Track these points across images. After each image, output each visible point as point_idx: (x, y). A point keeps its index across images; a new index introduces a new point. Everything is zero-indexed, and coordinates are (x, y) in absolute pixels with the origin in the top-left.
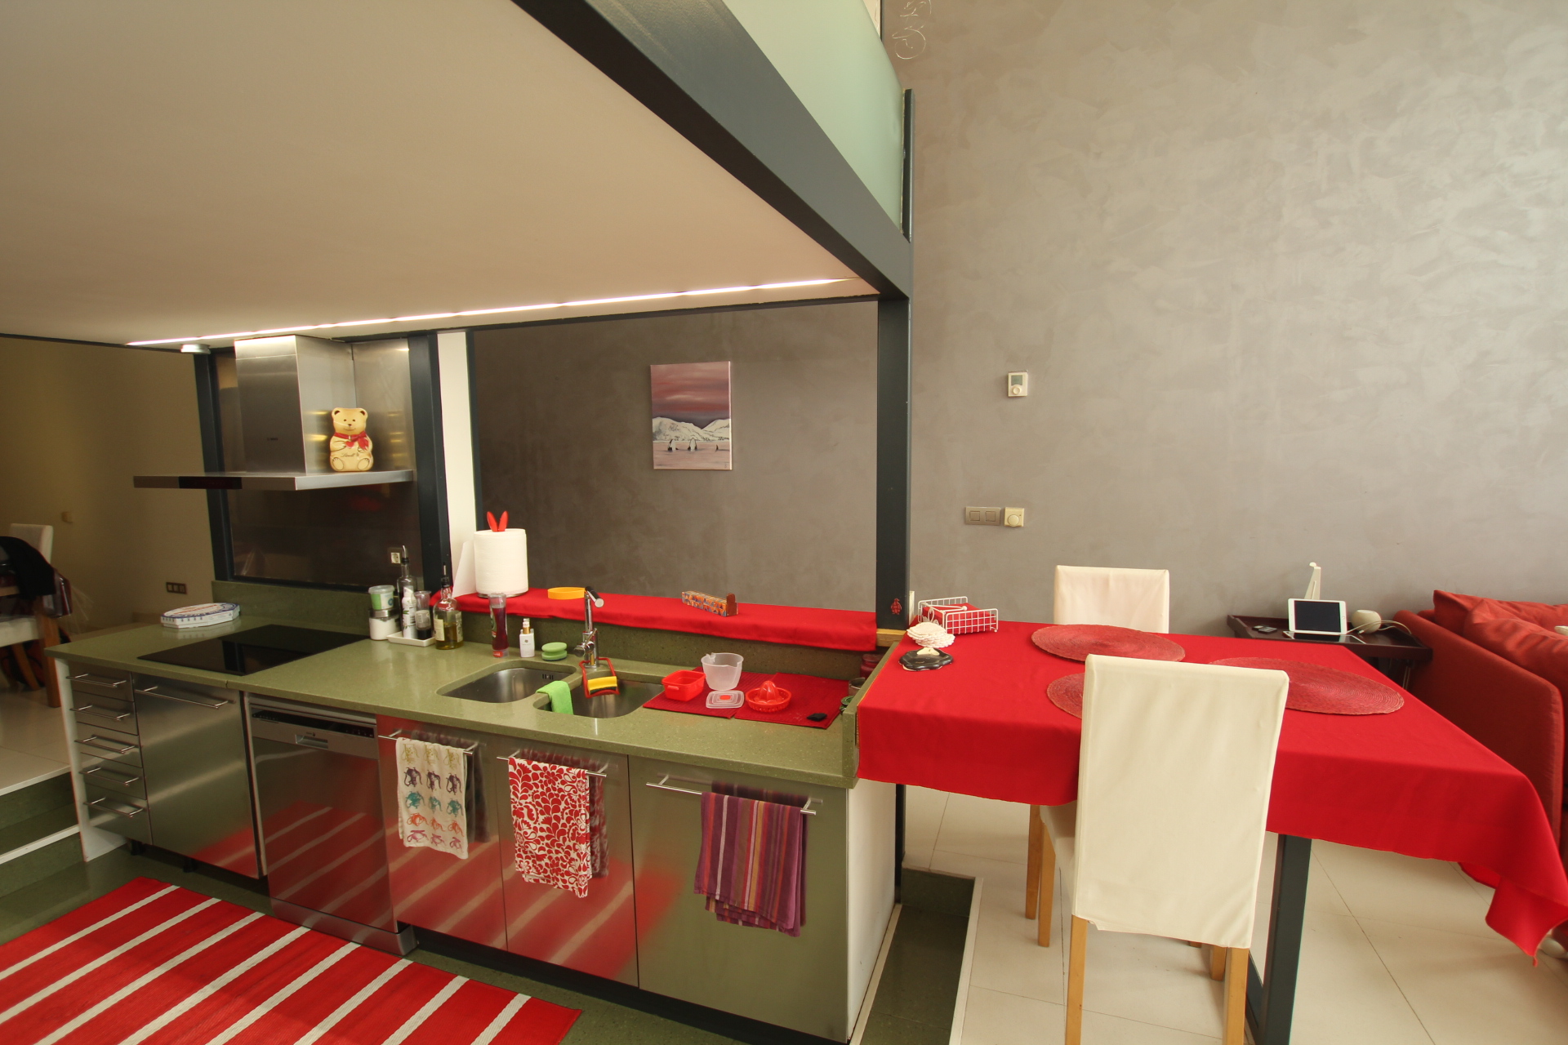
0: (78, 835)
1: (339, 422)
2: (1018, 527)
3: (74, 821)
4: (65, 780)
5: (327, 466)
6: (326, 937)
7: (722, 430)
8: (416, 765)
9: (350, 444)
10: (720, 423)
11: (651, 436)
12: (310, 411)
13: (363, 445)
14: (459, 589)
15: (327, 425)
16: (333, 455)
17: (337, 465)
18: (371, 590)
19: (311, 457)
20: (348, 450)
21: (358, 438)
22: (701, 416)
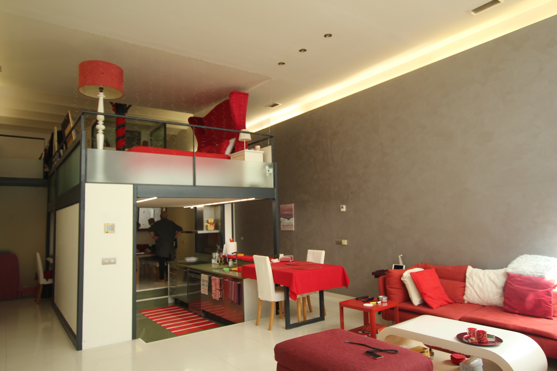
0: (167, 298)
1: (209, 221)
2: (345, 245)
3: (167, 295)
4: (167, 289)
5: (207, 229)
6: (195, 314)
7: (292, 221)
8: (203, 279)
9: (211, 225)
10: (292, 219)
11: (280, 222)
12: (205, 219)
13: (213, 225)
14: (224, 254)
15: (208, 222)
16: (208, 227)
17: (208, 229)
18: (213, 254)
19: (205, 227)
20: (210, 227)
21: (211, 224)
22: (289, 217)
